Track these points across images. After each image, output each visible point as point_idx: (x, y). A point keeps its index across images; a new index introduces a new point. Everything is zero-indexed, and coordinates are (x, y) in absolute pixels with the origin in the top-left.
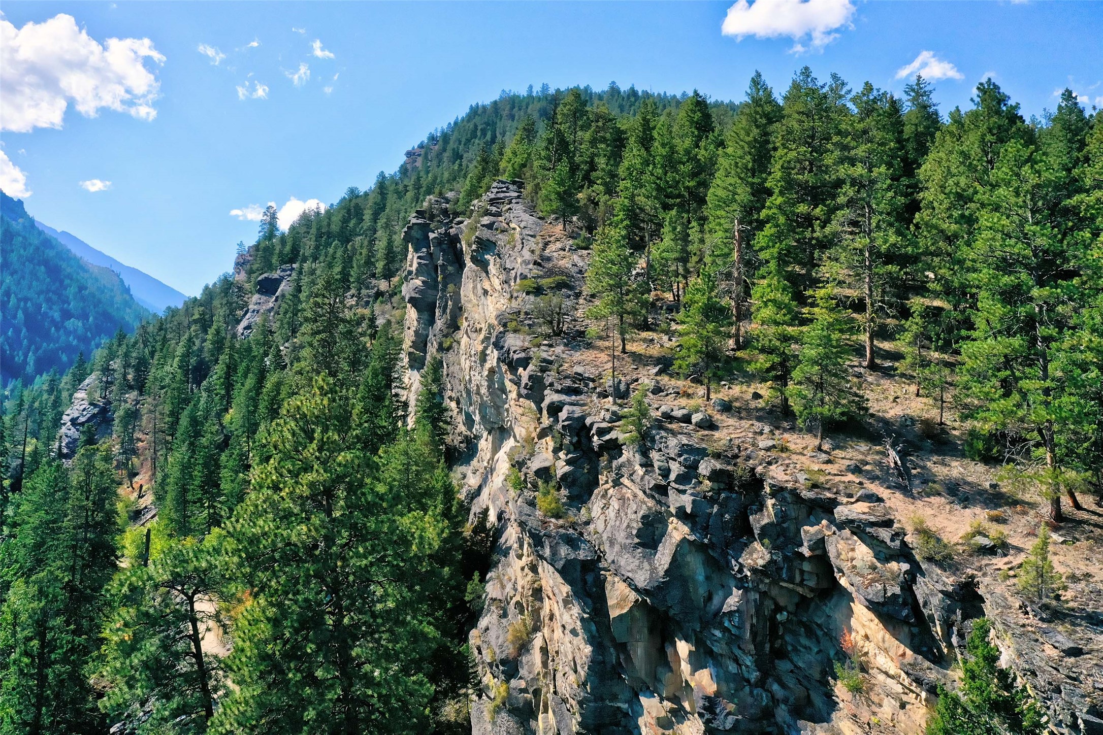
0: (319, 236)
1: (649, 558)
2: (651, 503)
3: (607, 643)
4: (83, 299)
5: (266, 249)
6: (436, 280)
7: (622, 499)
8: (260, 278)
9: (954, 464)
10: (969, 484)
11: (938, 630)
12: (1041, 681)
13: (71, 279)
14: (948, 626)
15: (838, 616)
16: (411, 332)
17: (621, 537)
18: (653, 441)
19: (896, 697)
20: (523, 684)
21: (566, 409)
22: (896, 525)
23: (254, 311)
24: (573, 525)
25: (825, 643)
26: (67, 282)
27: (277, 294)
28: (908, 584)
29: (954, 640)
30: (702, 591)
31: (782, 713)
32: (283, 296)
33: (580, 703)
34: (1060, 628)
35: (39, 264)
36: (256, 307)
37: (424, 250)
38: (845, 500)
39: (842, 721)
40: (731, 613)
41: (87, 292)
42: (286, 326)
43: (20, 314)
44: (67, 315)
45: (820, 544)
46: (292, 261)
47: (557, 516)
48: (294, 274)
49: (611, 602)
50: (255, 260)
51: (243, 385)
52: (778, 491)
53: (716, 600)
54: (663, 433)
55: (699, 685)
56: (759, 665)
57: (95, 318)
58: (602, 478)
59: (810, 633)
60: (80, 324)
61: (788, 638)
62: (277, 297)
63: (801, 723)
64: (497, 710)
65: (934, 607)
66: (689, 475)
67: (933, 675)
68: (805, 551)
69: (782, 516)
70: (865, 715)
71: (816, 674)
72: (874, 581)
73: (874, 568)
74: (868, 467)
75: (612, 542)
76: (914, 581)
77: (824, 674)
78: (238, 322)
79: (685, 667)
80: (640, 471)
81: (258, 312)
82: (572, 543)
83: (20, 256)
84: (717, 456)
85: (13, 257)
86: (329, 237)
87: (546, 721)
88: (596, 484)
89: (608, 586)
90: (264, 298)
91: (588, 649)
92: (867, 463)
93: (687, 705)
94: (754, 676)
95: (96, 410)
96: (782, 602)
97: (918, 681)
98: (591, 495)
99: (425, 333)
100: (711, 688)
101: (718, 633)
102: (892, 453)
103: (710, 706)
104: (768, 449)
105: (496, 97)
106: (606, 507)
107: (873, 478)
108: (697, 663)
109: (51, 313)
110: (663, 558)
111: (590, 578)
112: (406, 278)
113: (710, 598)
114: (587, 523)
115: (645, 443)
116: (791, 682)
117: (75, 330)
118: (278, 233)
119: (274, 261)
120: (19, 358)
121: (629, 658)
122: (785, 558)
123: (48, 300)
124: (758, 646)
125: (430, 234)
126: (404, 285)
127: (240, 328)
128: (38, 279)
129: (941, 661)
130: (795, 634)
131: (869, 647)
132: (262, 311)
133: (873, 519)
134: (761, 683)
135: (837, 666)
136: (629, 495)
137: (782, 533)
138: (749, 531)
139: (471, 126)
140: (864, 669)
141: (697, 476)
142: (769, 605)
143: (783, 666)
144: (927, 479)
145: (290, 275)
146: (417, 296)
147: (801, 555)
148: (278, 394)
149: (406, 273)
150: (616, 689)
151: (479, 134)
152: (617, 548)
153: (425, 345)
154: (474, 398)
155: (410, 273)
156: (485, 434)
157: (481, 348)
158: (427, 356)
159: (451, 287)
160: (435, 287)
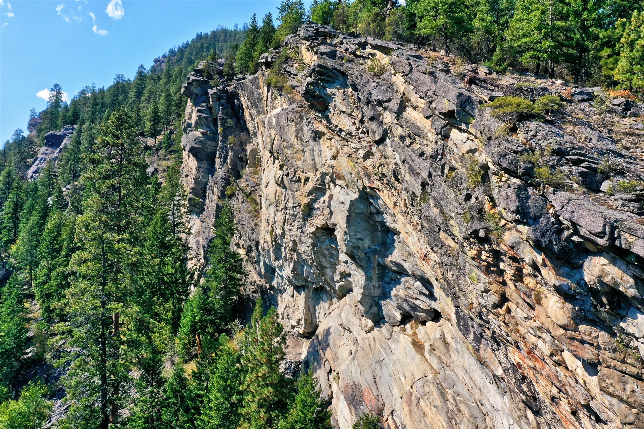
0: (95, 104)
5: (52, 114)
6: (215, 132)
8: (47, 135)
16: (191, 179)
23: (41, 160)
27: (61, 147)
32: (65, 148)
36: (43, 156)
37: (204, 104)
42: (68, 171)
46: (73, 123)
48: (75, 132)
50: (44, 122)
51: (28, 220)
62: (61, 149)
78: (28, 167)
81: (45, 160)
86: (103, 107)
90: (50, 150)
99: (204, 180)
105: (215, 29)
112: (185, 130)
118: (62, 104)
119: (58, 122)
125: (209, 90)
126: (184, 135)
127: (30, 172)
132: (48, 159)
139: (199, 44)
145: (72, 133)
146: (197, 146)
148: (59, 234)
149: (185, 125)
151: (205, 50)
153: (205, 192)
154: (285, 253)
155: (189, 125)
156: (290, 289)
157: (305, 200)
158: (207, 202)
159: (231, 139)
160: (215, 139)
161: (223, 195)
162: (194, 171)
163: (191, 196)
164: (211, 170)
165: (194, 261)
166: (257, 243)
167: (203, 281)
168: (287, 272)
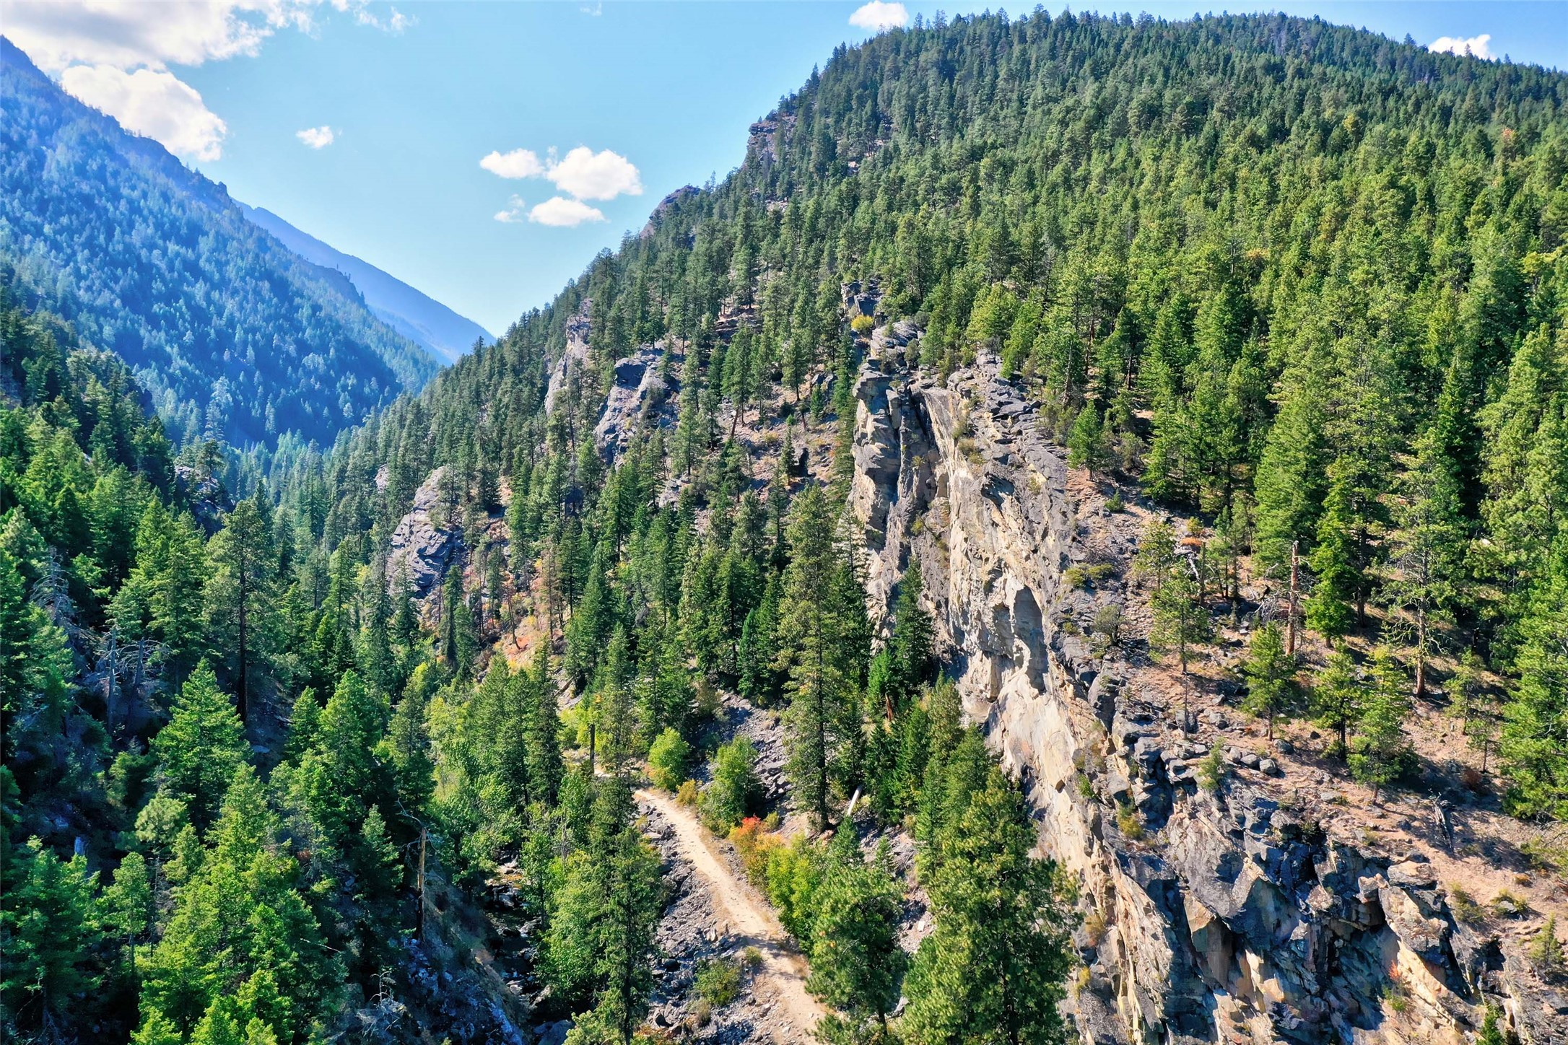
1: (1227, 890)
2: (1228, 843)
3: (1186, 949)
4: (319, 324)
6: (897, 450)
7: (1199, 832)
8: (616, 366)
9: (1493, 820)
10: (1504, 843)
11: (1467, 976)
12: (1537, 1032)
13: (302, 296)
14: (1475, 975)
15: (1386, 949)
16: (867, 505)
17: (1202, 869)
18: (1228, 789)
19: (1432, 1019)
20: (1103, 970)
21: (1141, 740)
22: (1438, 887)
23: (614, 410)
24: (1154, 848)
25: (1375, 968)
26: (297, 300)
27: (642, 387)
28: (1446, 937)
29: (1480, 985)
30: (1272, 919)
31: (1337, 1019)
32: (648, 389)
33: (1163, 995)
34: (1558, 990)
35: (261, 278)
37: (882, 412)
38: (1396, 858)
39: (1387, 1030)
40: (1297, 942)
41: (322, 314)
43: (250, 352)
44: (304, 348)
45: (1374, 895)
47: (1138, 838)
48: (659, 359)
49: (1190, 918)
52: (1340, 847)
53: (1285, 928)
54: (1238, 784)
55: (1268, 991)
56: (1319, 980)
57: (337, 350)
58: (1176, 807)
59: (1362, 958)
60: (321, 360)
61: (1343, 960)
62: (642, 391)
63: (1354, 1029)
64: (1081, 990)
65: (1465, 958)
66: (1262, 825)
67: (1462, 1008)
68: (1361, 897)
69: (1343, 868)
70: (1406, 1029)
71: (1366, 992)
72: (1418, 933)
73: (1418, 922)
74: (1416, 824)
75: (1194, 872)
76: (1450, 935)
77: (1373, 992)
79: (1256, 976)
80: (1218, 815)
81: (620, 412)
82: (1154, 864)
83: (240, 269)
84: (1286, 809)
85: (231, 271)
87: (1126, 1002)
88: (1170, 810)
89: (1187, 904)
90: (625, 392)
91: (1169, 953)
92: (1415, 819)
93: (1256, 1005)
94: (1315, 988)
95: (444, 538)
96: (1339, 933)
97: (1451, 1012)
98: (1166, 819)
99: (883, 509)
100: (1279, 996)
101: (1286, 954)
102: (1438, 811)
103: (1279, 1010)
104: (1329, 802)
106: (1183, 836)
107: (1421, 836)
108: (1266, 975)
109: (285, 348)
110: (1241, 892)
111: (1170, 895)
112: (859, 442)
113: (1278, 925)
114: (1165, 846)
115: (1221, 788)
116: (1345, 996)
117: (316, 369)
119: (631, 340)
120: (255, 413)
121: (1205, 961)
122: (1345, 902)
123: (280, 329)
124: (1319, 965)
125: (888, 392)
127: (600, 431)
128: (263, 301)
129: (1468, 998)
130: (1348, 956)
131: (1410, 978)
132: (625, 410)
133: (1420, 883)
134: (1320, 994)
135: (1385, 990)
136: (1206, 830)
137: (1343, 881)
138: (1314, 876)
140: (1407, 993)
141: (1270, 826)
142: (1329, 934)
143: (1339, 982)
144: (1468, 839)
145: (654, 360)
146: (876, 466)
147: (1358, 901)
149: (858, 435)
150: (1192, 985)
152: (1198, 879)
153: (885, 522)
154: (972, 621)
155: (864, 435)
156: (979, 653)
157: (987, 578)
158: (889, 535)
159: (916, 459)
160: (895, 455)
161: (908, 532)
162: (872, 496)
163: (869, 527)
164: (893, 496)
165: (876, 608)
166: (947, 601)
167: (885, 632)
168: (974, 637)
